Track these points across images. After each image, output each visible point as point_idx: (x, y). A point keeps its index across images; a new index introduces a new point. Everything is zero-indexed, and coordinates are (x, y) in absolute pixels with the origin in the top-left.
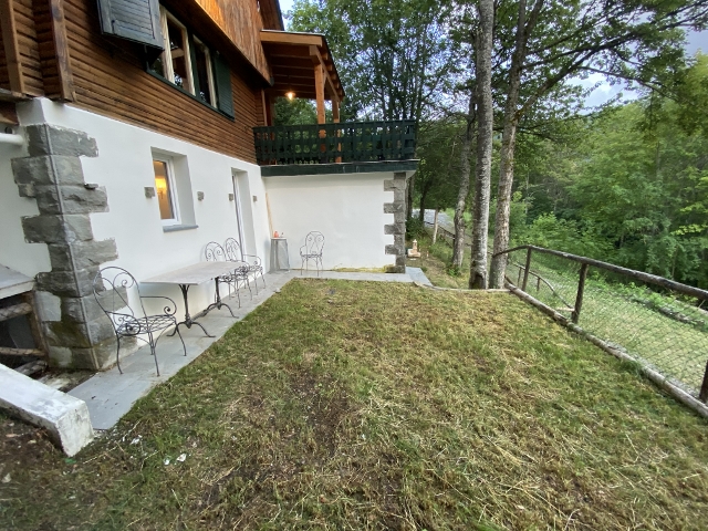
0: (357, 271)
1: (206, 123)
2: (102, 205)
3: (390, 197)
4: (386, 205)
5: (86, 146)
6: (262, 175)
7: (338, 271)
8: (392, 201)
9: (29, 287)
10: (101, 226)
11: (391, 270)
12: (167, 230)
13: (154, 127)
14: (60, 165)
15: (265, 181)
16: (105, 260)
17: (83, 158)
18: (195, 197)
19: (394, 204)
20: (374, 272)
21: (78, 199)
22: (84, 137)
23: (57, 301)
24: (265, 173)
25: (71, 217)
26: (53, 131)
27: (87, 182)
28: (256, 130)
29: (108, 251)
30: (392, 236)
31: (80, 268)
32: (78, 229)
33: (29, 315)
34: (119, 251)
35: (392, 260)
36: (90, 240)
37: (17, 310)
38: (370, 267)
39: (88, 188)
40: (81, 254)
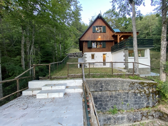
4: (124, 55)
6: (111, 53)
11: (124, 69)
13: (92, 52)
14: (84, 56)
22: (86, 54)
28: (111, 47)
34: (87, 60)
35: (125, 66)
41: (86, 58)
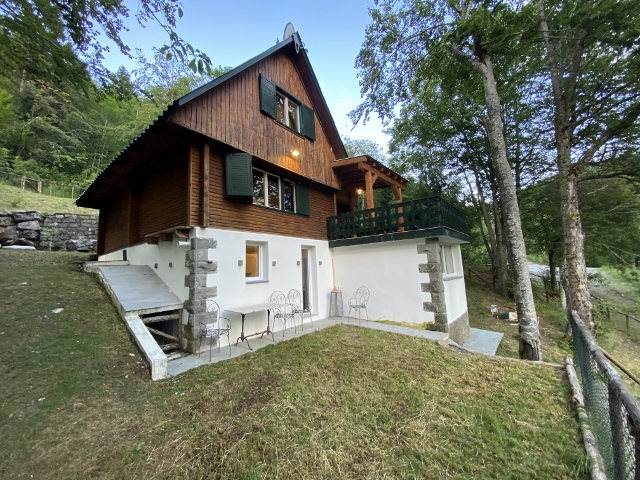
0: (399, 324)
1: (287, 222)
2: (214, 270)
3: (424, 259)
4: (420, 265)
5: (212, 244)
6: (330, 246)
7: (382, 322)
8: (426, 262)
9: (181, 307)
10: (211, 280)
11: (431, 327)
12: (248, 283)
13: (252, 230)
14: (199, 254)
15: (332, 251)
16: (210, 296)
17: (209, 250)
18: (270, 264)
19: (428, 265)
20: (414, 327)
21: (203, 268)
22: (212, 240)
23: (188, 314)
24: (331, 246)
25: (198, 276)
26: (199, 240)
27: (209, 259)
28: (328, 220)
29: (212, 292)
30: (429, 294)
31: (197, 300)
32: (201, 282)
33: (178, 319)
34: (218, 293)
35: (430, 317)
36: (204, 286)
37: (173, 316)
38: (410, 321)
39: (209, 263)
40: (199, 293)
41: (210, 267)
